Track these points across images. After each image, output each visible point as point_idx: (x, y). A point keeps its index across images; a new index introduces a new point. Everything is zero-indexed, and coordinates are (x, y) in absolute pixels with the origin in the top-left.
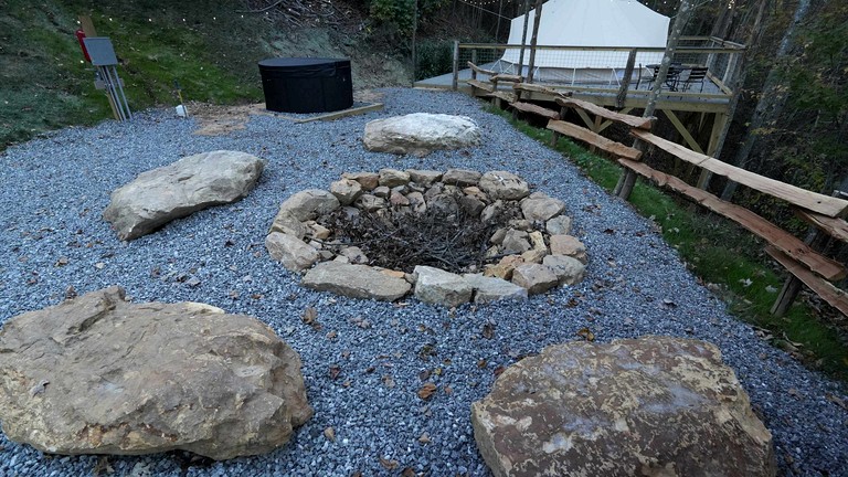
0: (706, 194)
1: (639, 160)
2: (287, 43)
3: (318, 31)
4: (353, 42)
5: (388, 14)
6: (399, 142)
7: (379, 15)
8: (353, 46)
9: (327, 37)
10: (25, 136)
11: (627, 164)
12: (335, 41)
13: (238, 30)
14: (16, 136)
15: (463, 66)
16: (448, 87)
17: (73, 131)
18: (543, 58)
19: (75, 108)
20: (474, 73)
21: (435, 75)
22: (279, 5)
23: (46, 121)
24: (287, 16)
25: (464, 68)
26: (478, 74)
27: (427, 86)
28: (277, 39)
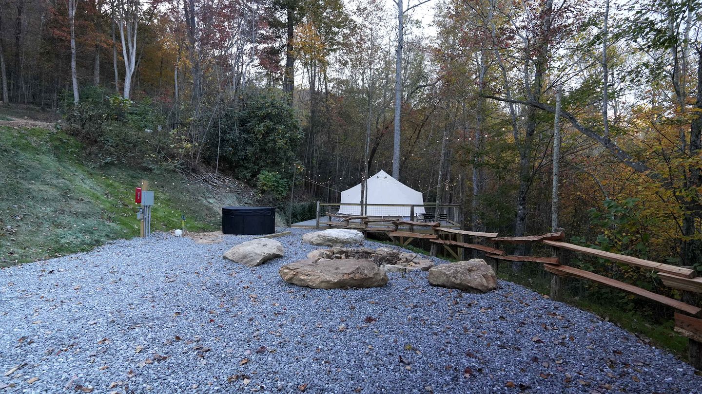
0: (464, 244)
1: (437, 239)
2: (214, 200)
3: (230, 195)
4: (250, 201)
5: (270, 187)
6: (329, 240)
7: (265, 188)
8: (250, 204)
9: (235, 198)
10: (98, 243)
11: (433, 241)
12: (240, 201)
13: (186, 192)
14: (94, 243)
15: (322, 214)
16: (314, 226)
17: (122, 242)
18: (371, 212)
19: (117, 230)
20: (330, 218)
21: (302, 220)
22: (204, 179)
23: (107, 236)
24: (209, 186)
25: (323, 216)
26: (332, 218)
27: (300, 226)
28: (210, 198)
